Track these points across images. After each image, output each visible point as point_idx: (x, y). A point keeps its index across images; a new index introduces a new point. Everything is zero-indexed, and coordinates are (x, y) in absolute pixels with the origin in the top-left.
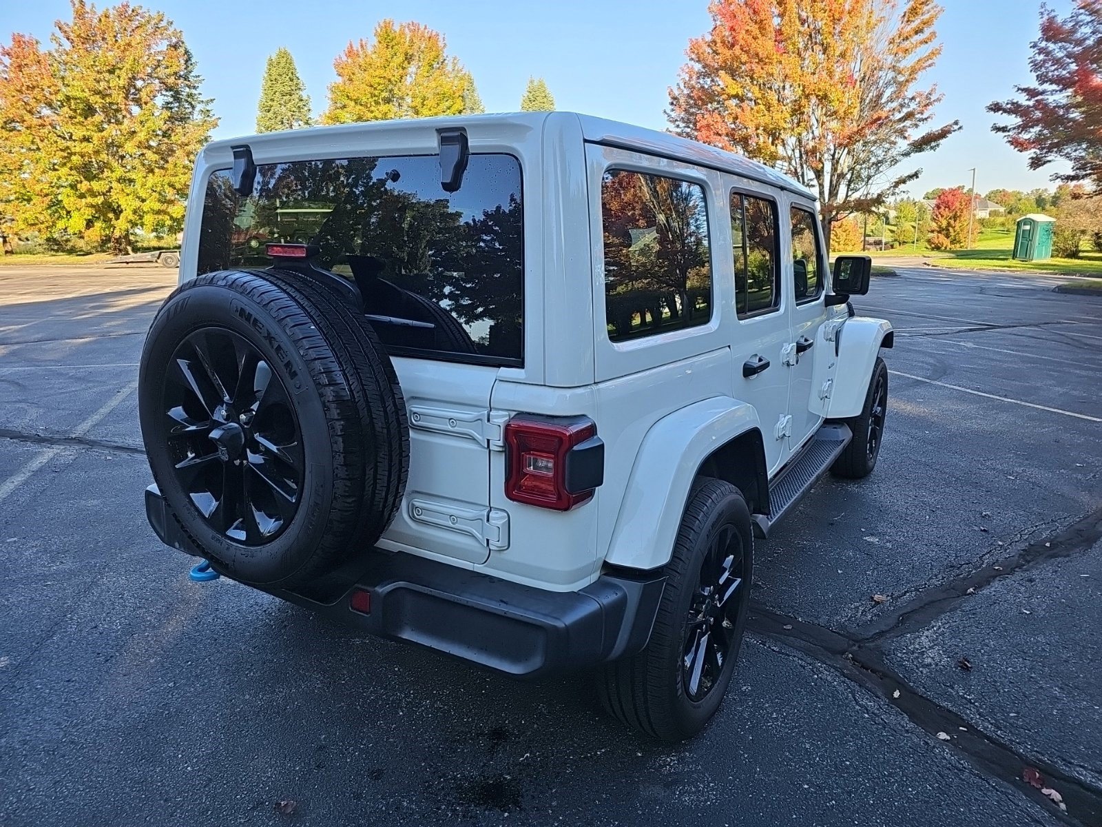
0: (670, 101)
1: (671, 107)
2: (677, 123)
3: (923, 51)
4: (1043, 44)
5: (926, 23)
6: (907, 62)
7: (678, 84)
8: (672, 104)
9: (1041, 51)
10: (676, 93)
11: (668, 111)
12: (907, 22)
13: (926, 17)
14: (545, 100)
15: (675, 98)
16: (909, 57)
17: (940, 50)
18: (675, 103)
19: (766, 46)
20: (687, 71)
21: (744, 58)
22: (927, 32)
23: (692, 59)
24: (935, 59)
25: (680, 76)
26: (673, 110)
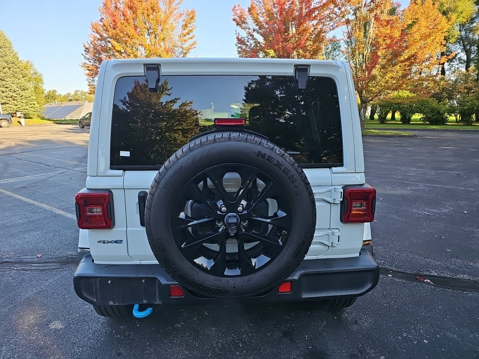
0: (85, 49)
1: (85, 52)
2: (90, 60)
3: (191, 42)
4: (239, 45)
5: (191, 31)
6: (186, 45)
7: (87, 42)
8: (85, 51)
9: (239, 47)
10: (88, 46)
11: (84, 54)
12: (184, 29)
13: (190, 29)
14: (6, 41)
15: (87, 48)
16: (187, 43)
17: (196, 42)
18: (87, 51)
19: (132, 31)
20: (92, 36)
21: (122, 35)
22: (191, 35)
23: (94, 32)
24: (195, 45)
25: (89, 38)
26: (86, 54)
